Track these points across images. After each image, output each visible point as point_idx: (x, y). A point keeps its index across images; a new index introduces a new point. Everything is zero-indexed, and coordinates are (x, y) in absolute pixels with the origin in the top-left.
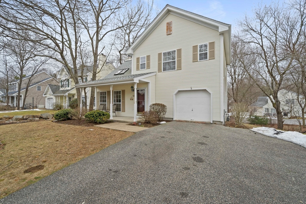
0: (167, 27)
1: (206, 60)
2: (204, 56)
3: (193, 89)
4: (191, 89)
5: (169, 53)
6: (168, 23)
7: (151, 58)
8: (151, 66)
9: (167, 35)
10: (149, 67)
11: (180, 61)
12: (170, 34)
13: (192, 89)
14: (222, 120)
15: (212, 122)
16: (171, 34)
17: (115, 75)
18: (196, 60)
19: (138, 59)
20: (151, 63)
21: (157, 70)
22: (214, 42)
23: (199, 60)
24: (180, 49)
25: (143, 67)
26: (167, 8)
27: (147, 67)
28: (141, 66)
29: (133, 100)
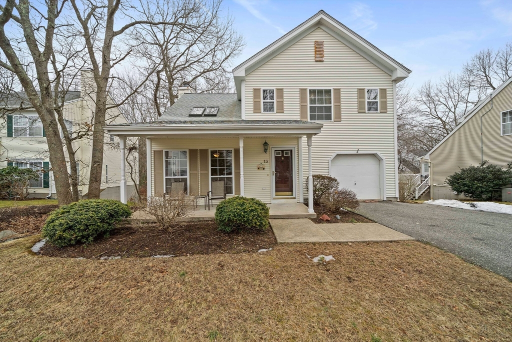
0: (316, 48)
1: (377, 113)
2: (372, 106)
3: (360, 152)
4: (356, 153)
5: (320, 92)
6: (316, 42)
7: (285, 94)
8: (285, 108)
9: (316, 61)
10: (281, 109)
11: (338, 108)
12: (321, 61)
13: (358, 153)
14: (397, 196)
15: (385, 199)
16: (323, 61)
17: (191, 116)
18: (363, 111)
19: (256, 91)
20: (285, 104)
21: (297, 117)
22: (385, 90)
23: (367, 111)
24: (339, 89)
25: (269, 108)
26: (322, 16)
27: (277, 109)
28: (264, 105)
29: (264, 169)
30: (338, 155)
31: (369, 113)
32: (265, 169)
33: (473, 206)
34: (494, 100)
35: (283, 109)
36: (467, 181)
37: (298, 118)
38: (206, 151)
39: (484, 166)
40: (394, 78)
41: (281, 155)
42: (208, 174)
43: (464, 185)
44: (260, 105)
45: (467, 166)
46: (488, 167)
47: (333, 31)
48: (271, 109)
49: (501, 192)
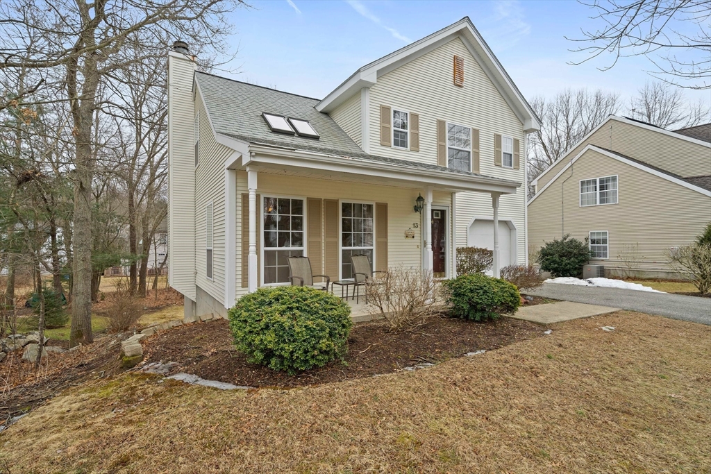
0: (455, 65)
1: (511, 169)
2: (508, 160)
6: (455, 58)
7: (421, 124)
8: (421, 146)
9: (455, 85)
10: (416, 146)
12: (460, 86)
16: (462, 87)
17: (275, 131)
18: (500, 164)
19: (385, 110)
20: (421, 139)
21: (433, 161)
22: (518, 141)
23: (503, 166)
24: (478, 130)
25: (400, 141)
26: (465, 25)
27: (412, 146)
28: (395, 135)
29: (413, 237)
30: (477, 221)
31: (504, 168)
32: (415, 238)
33: (590, 282)
34: (574, 167)
35: (418, 146)
36: (556, 257)
37: (434, 163)
38: (335, 202)
39: (567, 240)
40: (526, 128)
41: (440, 218)
42: (337, 243)
43: (554, 262)
44: (390, 133)
45: (551, 241)
46: (571, 241)
47: (473, 48)
48: (404, 144)
49: (582, 269)
